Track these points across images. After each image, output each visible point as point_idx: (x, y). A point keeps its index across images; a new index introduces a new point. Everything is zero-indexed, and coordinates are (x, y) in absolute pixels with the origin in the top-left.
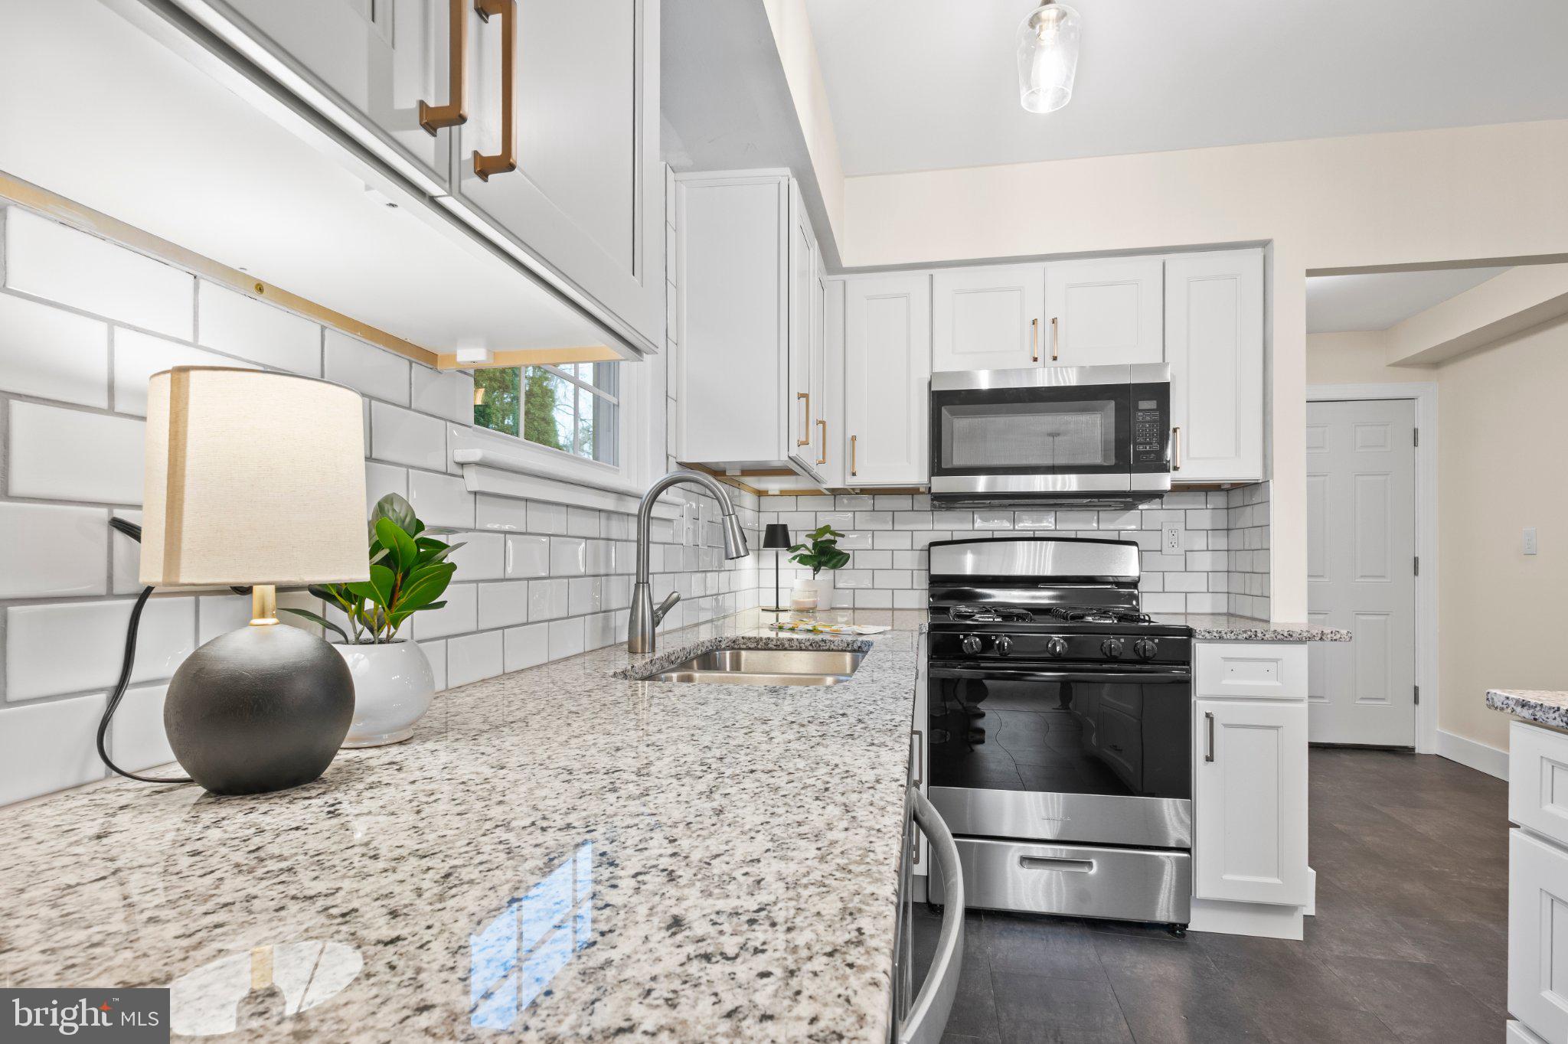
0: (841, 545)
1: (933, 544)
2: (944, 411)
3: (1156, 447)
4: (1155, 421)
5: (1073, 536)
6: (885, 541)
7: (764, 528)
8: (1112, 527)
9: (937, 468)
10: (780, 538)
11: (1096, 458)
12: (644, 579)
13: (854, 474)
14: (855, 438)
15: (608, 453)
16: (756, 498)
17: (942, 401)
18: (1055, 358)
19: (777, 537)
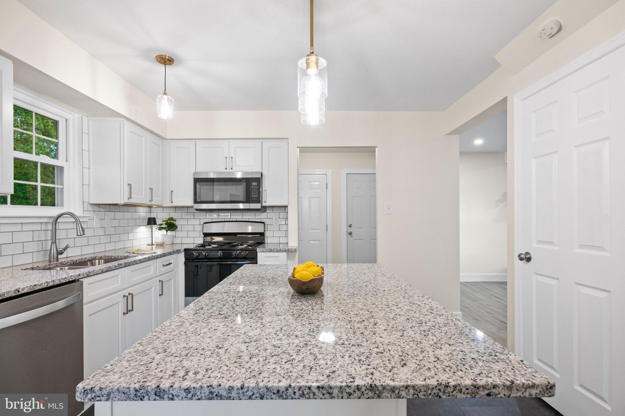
0: (177, 223)
1: (205, 223)
2: (197, 185)
3: (257, 196)
4: (256, 189)
5: (236, 220)
6: (191, 222)
7: (147, 218)
8: (259, 217)
9: (196, 202)
10: (152, 222)
11: (241, 199)
12: (54, 241)
13: (172, 202)
14: (172, 191)
15: (59, 203)
16: (148, 209)
17: (197, 181)
18: (232, 169)
19: (151, 222)
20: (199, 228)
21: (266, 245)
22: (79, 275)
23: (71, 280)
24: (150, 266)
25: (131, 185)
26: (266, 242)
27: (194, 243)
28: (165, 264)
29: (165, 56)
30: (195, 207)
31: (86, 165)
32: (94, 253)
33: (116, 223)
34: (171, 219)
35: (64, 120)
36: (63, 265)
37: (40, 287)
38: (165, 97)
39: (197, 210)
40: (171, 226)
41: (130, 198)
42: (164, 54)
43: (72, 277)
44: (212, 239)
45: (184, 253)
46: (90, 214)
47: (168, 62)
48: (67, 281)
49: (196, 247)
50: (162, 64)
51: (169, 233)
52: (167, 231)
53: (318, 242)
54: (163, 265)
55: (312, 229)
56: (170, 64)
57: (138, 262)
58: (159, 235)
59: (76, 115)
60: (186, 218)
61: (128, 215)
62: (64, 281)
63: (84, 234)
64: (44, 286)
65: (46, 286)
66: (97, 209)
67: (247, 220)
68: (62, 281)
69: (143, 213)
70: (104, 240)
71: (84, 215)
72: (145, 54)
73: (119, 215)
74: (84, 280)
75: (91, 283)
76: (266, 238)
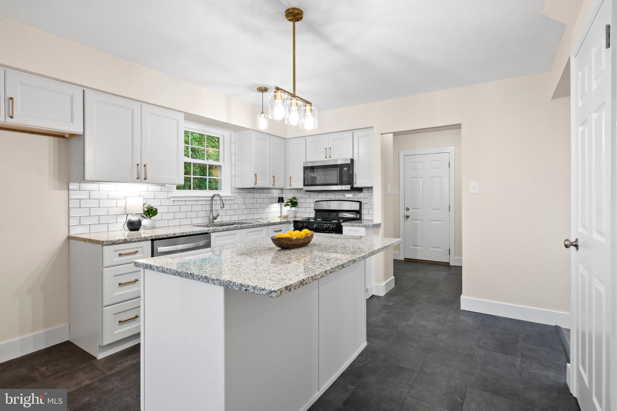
1: (316, 201)
2: (306, 171)
3: (347, 179)
4: (347, 173)
8: (357, 197)
9: (305, 185)
11: (335, 182)
12: (211, 211)
13: (291, 186)
14: (291, 177)
15: (220, 188)
16: (281, 190)
17: (306, 168)
18: (330, 157)
19: (281, 200)
20: (312, 205)
21: (363, 221)
22: (208, 230)
23: (203, 232)
24: (263, 230)
25: (256, 174)
26: (363, 219)
27: (302, 217)
28: (276, 230)
29: (262, 87)
30: (304, 189)
31: (233, 163)
32: (239, 220)
33: (254, 201)
34: (294, 198)
35: (223, 136)
36: (215, 225)
37: (186, 234)
38: (263, 115)
39: (307, 191)
40: (294, 203)
41: (256, 184)
42: (261, 87)
43: (204, 231)
44: (329, 215)
45: (293, 223)
46: (237, 195)
47: (264, 91)
48: (201, 233)
49: (303, 220)
50: (261, 92)
51: (293, 209)
52: (291, 208)
53: (440, 222)
54: (275, 231)
55: (433, 209)
56: (266, 92)
57: (251, 227)
58: (287, 210)
59: (229, 132)
60: (305, 197)
61: (263, 195)
62: (199, 233)
63: (224, 207)
64: (188, 234)
65: (189, 234)
66: (241, 191)
67: (338, 199)
68: (198, 232)
69: (276, 194)
70: (245, 212)
71: (232, 196)
72: (251, 88)
73: (257, 195)
74: (212, 234)
75: (217, 236)
76: (362, 215)
